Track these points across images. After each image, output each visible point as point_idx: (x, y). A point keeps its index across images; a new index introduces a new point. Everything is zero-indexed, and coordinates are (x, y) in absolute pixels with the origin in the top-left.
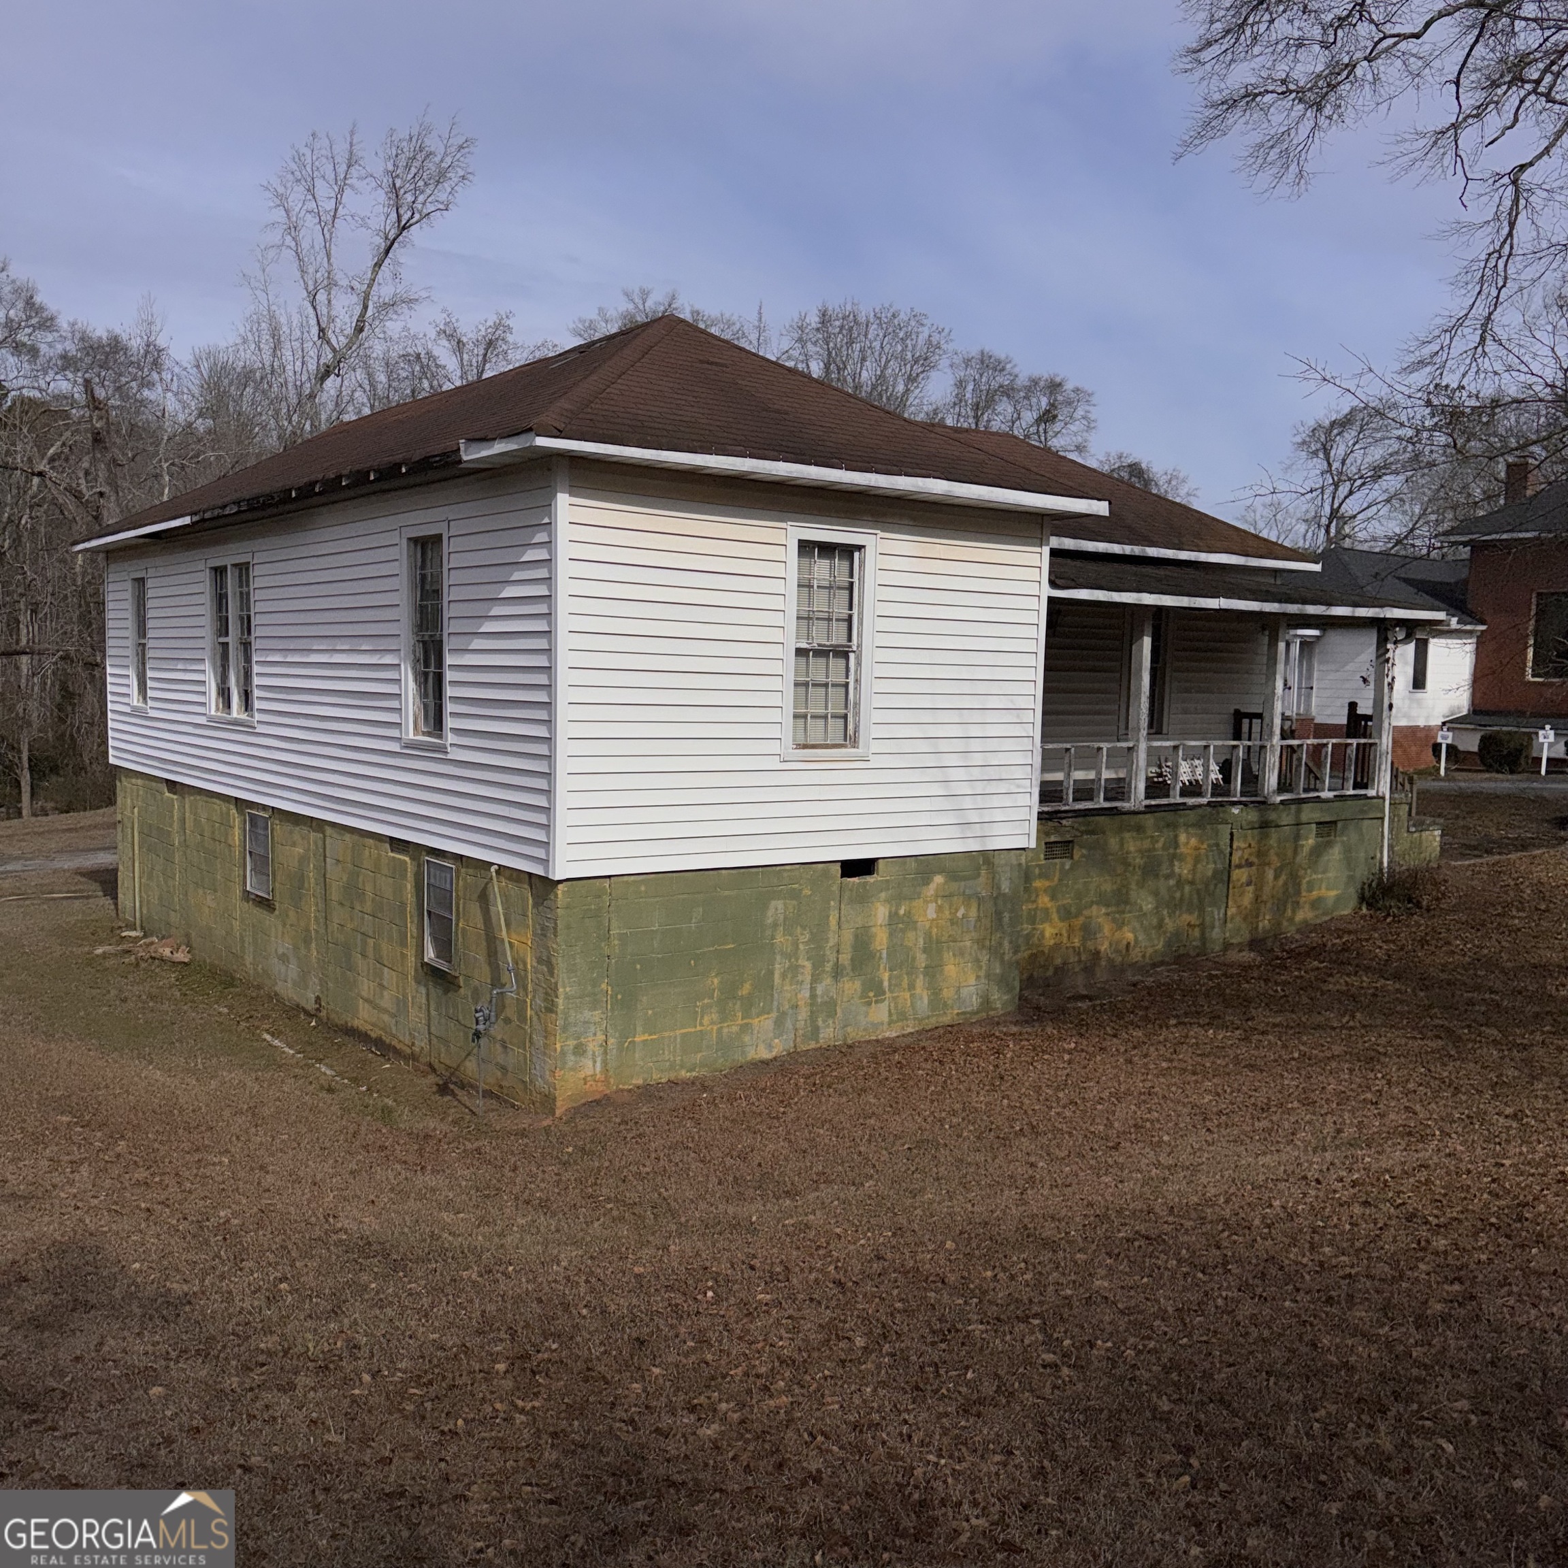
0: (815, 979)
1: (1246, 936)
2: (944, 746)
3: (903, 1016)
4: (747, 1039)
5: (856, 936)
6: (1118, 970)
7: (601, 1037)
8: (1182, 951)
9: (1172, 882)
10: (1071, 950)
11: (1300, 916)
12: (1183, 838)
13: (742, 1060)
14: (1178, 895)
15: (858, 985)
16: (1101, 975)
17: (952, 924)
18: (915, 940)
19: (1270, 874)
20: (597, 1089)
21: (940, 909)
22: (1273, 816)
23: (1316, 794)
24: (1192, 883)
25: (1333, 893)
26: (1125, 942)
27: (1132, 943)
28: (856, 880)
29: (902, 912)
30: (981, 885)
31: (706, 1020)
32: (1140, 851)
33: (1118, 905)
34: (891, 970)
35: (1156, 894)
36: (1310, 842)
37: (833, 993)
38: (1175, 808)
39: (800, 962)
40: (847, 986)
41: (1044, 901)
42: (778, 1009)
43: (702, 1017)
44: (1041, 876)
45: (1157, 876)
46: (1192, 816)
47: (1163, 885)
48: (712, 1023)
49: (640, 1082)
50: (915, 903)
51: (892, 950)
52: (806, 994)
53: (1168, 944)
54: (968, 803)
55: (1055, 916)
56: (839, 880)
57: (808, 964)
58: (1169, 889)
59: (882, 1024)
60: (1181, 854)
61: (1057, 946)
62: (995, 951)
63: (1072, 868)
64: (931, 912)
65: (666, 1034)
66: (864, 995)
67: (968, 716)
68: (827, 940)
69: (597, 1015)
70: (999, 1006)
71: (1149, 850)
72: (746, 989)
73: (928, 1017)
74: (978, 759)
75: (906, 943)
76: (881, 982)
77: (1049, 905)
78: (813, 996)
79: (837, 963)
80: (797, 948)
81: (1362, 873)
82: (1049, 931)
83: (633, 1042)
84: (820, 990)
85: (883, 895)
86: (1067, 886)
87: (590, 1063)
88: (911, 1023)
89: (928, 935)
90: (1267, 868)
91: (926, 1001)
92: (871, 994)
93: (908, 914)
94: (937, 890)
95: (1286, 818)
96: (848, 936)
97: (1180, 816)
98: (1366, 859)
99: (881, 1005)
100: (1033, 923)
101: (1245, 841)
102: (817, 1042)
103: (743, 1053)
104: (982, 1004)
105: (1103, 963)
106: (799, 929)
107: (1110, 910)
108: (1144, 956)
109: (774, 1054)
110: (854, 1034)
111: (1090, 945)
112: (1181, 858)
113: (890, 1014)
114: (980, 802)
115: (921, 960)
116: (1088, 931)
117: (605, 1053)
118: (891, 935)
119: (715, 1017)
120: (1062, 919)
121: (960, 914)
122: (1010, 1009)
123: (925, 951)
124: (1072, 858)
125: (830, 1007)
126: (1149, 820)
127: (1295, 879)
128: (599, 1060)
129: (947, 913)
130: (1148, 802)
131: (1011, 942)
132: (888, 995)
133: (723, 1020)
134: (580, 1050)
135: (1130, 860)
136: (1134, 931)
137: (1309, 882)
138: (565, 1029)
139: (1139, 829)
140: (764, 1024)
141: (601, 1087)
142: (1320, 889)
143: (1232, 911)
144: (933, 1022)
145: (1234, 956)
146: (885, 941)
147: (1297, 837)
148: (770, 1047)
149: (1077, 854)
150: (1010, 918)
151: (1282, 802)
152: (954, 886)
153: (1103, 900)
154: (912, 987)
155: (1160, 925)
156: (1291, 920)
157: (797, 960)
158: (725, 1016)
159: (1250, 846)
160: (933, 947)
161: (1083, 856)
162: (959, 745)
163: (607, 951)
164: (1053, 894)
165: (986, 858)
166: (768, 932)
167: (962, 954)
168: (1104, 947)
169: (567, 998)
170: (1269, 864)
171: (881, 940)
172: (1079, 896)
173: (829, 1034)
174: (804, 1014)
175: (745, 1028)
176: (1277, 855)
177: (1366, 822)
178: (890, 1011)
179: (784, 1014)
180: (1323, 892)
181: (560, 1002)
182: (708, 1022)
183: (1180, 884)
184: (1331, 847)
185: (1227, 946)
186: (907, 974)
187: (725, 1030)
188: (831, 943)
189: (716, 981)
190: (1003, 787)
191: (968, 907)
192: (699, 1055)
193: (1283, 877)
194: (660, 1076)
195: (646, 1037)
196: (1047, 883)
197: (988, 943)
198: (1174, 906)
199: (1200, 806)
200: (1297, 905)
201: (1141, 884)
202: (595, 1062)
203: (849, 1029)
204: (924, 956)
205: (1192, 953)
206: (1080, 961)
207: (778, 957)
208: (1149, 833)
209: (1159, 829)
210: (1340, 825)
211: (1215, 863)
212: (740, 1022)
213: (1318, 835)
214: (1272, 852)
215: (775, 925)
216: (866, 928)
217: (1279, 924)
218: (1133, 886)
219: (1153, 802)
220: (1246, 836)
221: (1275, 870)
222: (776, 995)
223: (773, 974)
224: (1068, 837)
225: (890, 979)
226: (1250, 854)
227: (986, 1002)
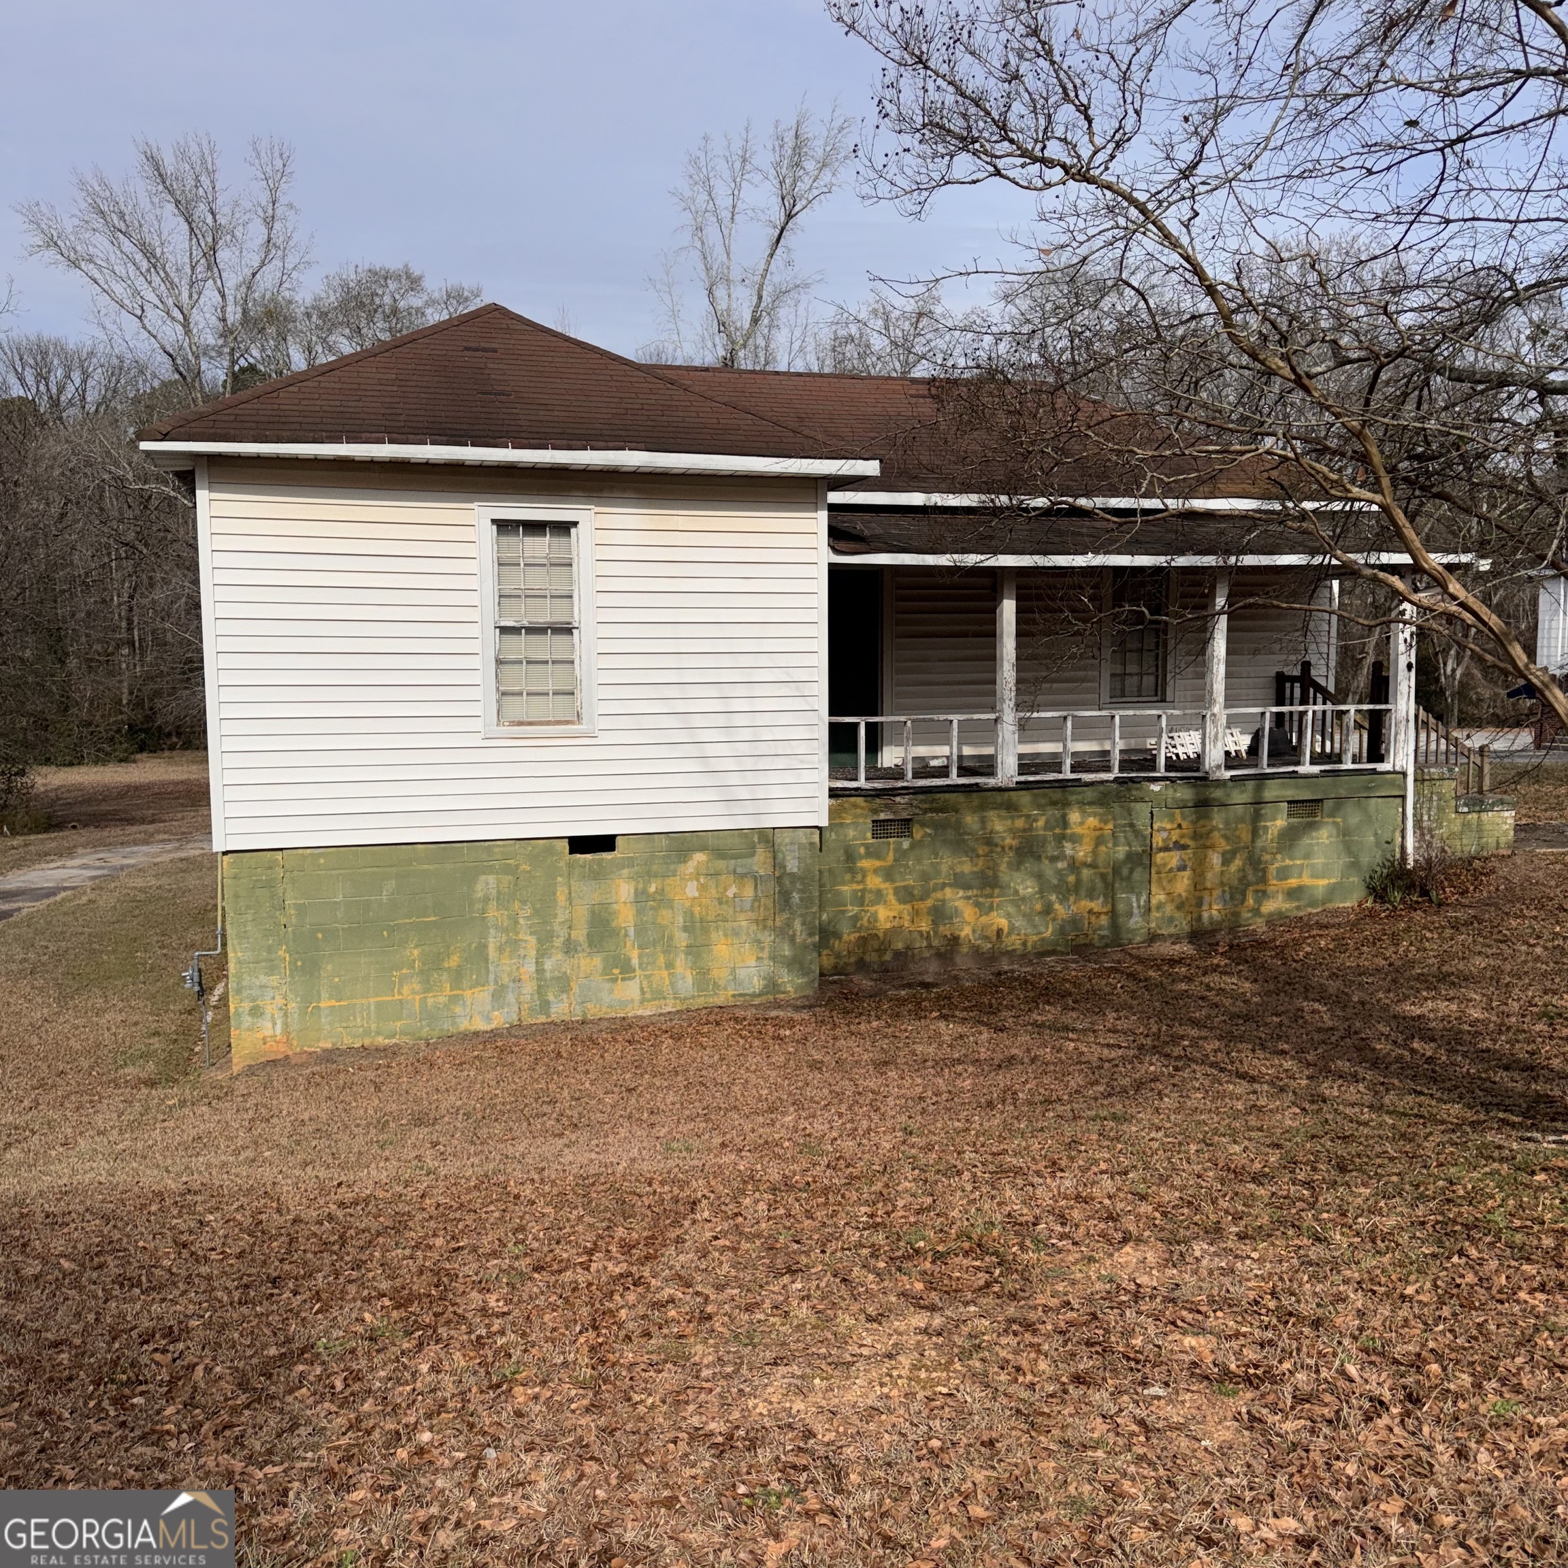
0: (541, 955)
1: (1183, 924)
2: (697, 721)
3: (659, 995)
4: (458, 1010)
5: (593, 913)
6: (987, 958)
7: (279, 1001)
8: (1082, 940)
9: (1060, 865)
10: (916, 935)
11: (1269, 907)
12: (1074, 816)
13: (453, 1030)
14: (1071, 879)
15: (597, 961)
16: (963, 961)
17: (720, 903)
18: (673, 920)
19: (1215, 859)
20: (280, 1050)
21: (703, 888)
22: (1218, 793)
23: (1291, 769)
24: (1093, 866)
25: (1323, 882)
26: (995, 927)
27: (1006, 930)
28: (589, 856)
29: (652, 889)
30: (760, 862)
31: (406, 990)
32: (1010, 830)
33: (982, 887)
34: (640, 947)
35: (1039, 877)
36: (1278, 822)
37: (566, 968)
38: (1063, 784)
39: (521, 936)
40: (583, 962)
41: (874, 882)
42: (496, 982)
43: (401, 986)
44: (869, 855)
45: (1039, 858)
46: (1089, 794)
47: (1047, 868)
48: (414, 992)
49: (329, 1046)
50: (668, 881)
51: (640, 930)
52: (531, 967)
53: (1062, 931)
54: (734, 779)
55: (891, 898)
56: (568, 857)
57: (532, 940)
58: (1059, 872)
59: (632, 1001)
60: (1073, 835)
61: (896, 930)
62: (784, 932)
63: (912, 847)
64: (692, 890)
65: (358, 1001)
66: (606, 971)
67: (728, 690)
68: (555, 916)
69: (274, 980)
70: (789, 988)
71: (1025, 830)
72: (454, 961)
73: (693, 997)
74: (746, 734)
75: (659, 920)
76: (629, 960)
77: (883, 886)
78: (540, 971)
79: (568, 940)
80: (517, 922)
81: (1371, 857)
82: (886, 915)
83: (318, 1008)
84: (548, 965)
85: (626, 871)
86: (907, 866)
87: (270, 1025)
88: (671, 1002)
89: (689, 914)
90: (1210, 852)
91: (690, 980)
92: (616, 971)
93: (661, 891)
94: (697, 868)
95: (1241, 796)
96: (582, 913)
97: (1073, 793)
98: (1377, 844)
99: (631, 983)
100: (862, 905)
101: (1172, 821)
102: (548, 1016)
103: (454, 1023)
104: (766, 986)
105: (965, 950)
106: (517, 904)
107: (970, 893)
108: (1024, 944)
109: (493, 1026)
110: (594, 1011)
111: (945, 930)
112: (1075, 839)
113: (643, 992)
114: (750, 778)
115: (682, 939)
116: (939, 914)
117: (286, 1015)
118: (639, 912)
119: (417, 987)
120: (901, 901)
121: (730, 894)
122: (810, 992)
123: (685, 929)
124: (911, 836)
125: (564, 984)
126: (1025, 798)
127: (1256, 864)
128: (279, 1022)
129: (714, 892)
130: (1022, 778)
131: (803, 924)
132: (638, 972)
133: (427, 991)
134: (256, 1012)
135: (997, 840)
136: (1008, 916)
137: (1278, 870)
138: (238, 991)
139: (1011, 807)
140: (481, 997)
141: (282, 1048)
142: (1300, 876)
143: (1159, 897)
144: (700, 1002)
145: (1165, 949)
146: (631, 918)
147: (1257, 817)
148: (488, 1019)
149: (918, 833)
150: (801, 899)
151: (1233, 778)
152: (721, 864)
153: (959, 882)
154: (670, 965)
155: (1048, 910)
156: (1256, 912)
157: (517, 933)
158: (428, 987)
159: (1180, 826)
160: (697, 927)
161: (926, 835)
162: (721, 720)
163: (283, 921)
164: (888, 875)
165: (767, 837)
166: (478, 906)
167: (736, 934)
168: (966, 932)
169: (239, 962)
170: (1212, 847)
171: (626, 918)
172: (925, 877)
173: (561, 1009)
174: (529, 988)
175: (454, 999)
176: (1225, 837)
177: (1373, 801)
178: (642, 989)
179: (504, 987)
180: (1306, 880)
181: (232, 967)
182: (410, 991)
183: (1074, 866)
184: (1317, 829)
185: (1153, 938)
186: (664, 952)
187: (430, 1001)
188: (561, 918)
189: (416, 952)
190: (781, 763)
191: (741, 887)
192: (399, 1024)
193: (1237, 863)
194: (349, 1041)
195: (333, 1003)
196: (878, 863)
197: (770, 923)
198: (1066, 891)
199: (1102, 782)
200: (1263, 895)
201: (1017, 866)
202: (274, 1024)
203: (589, 1005)
204: (685, 935)
205: (1096, 942)
206: (930, 946)
207: (492, 931)
208: (1025, 811)
209: (1040, 807)
210: (1328, 805)
211: (1129, 845)
212: (448, 992)
213: (1289, 815)
214: (1216, 834)
215: (486, 899)
216: (605, 906)
217: (1236, 914)
218: (1003, 867)
219: (1031, 778)
220: (1173, 815)
221: (1223, 854)
222: (491, 968)
223: (485, 946)
224: (905, 815)
225: (640, 957)
226: (1182, 836)
227: (772, 985)
